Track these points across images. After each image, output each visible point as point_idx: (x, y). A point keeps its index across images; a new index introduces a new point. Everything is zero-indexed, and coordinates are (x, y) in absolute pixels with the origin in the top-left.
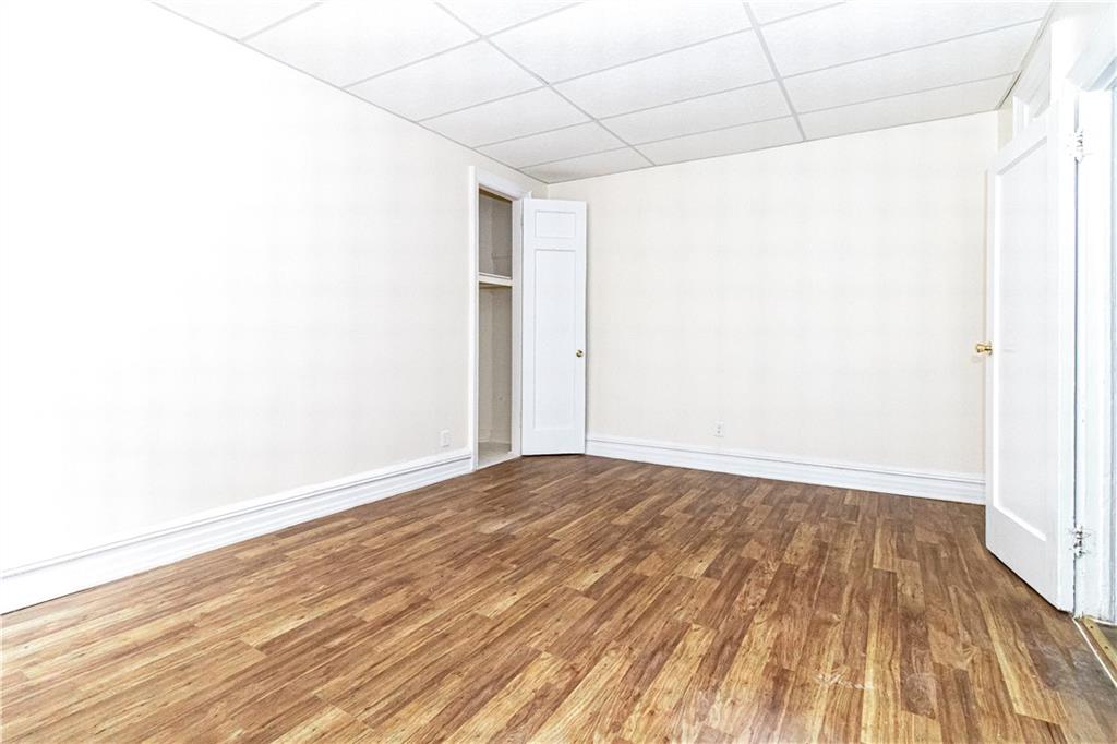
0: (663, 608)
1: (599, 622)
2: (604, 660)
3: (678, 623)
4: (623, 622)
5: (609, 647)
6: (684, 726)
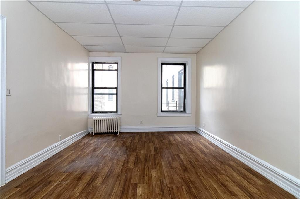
0: (110, 188)
1: (126, 177)
2: (120, 170)
3: (105, 184)
4: (120, 179)
5: (120, 173)
6: (102, 166)
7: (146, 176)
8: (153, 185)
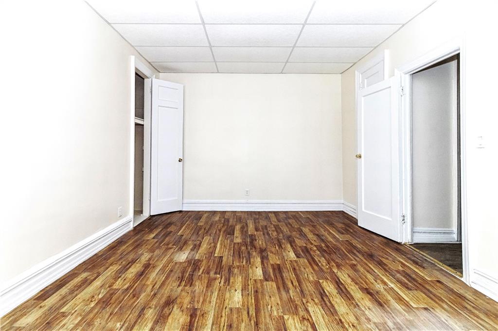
4: (296, 288)
5: (305, 302)
7: (253, 292)
8: (241, 277)
